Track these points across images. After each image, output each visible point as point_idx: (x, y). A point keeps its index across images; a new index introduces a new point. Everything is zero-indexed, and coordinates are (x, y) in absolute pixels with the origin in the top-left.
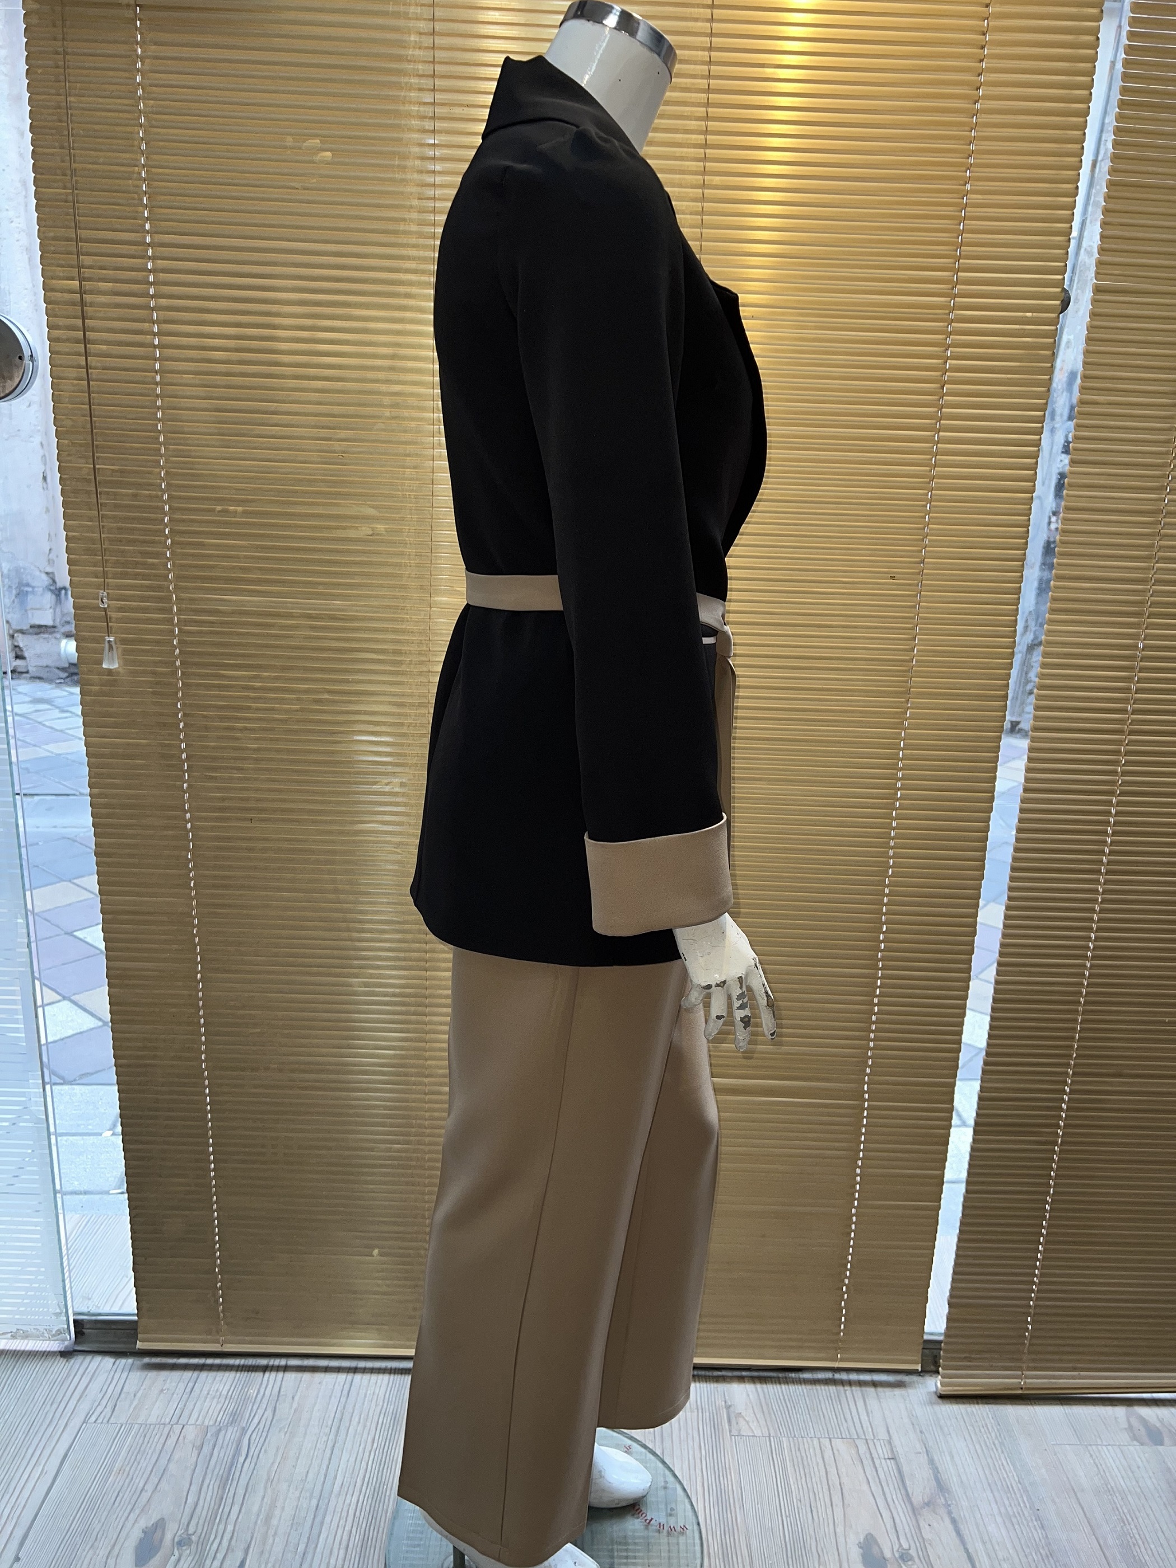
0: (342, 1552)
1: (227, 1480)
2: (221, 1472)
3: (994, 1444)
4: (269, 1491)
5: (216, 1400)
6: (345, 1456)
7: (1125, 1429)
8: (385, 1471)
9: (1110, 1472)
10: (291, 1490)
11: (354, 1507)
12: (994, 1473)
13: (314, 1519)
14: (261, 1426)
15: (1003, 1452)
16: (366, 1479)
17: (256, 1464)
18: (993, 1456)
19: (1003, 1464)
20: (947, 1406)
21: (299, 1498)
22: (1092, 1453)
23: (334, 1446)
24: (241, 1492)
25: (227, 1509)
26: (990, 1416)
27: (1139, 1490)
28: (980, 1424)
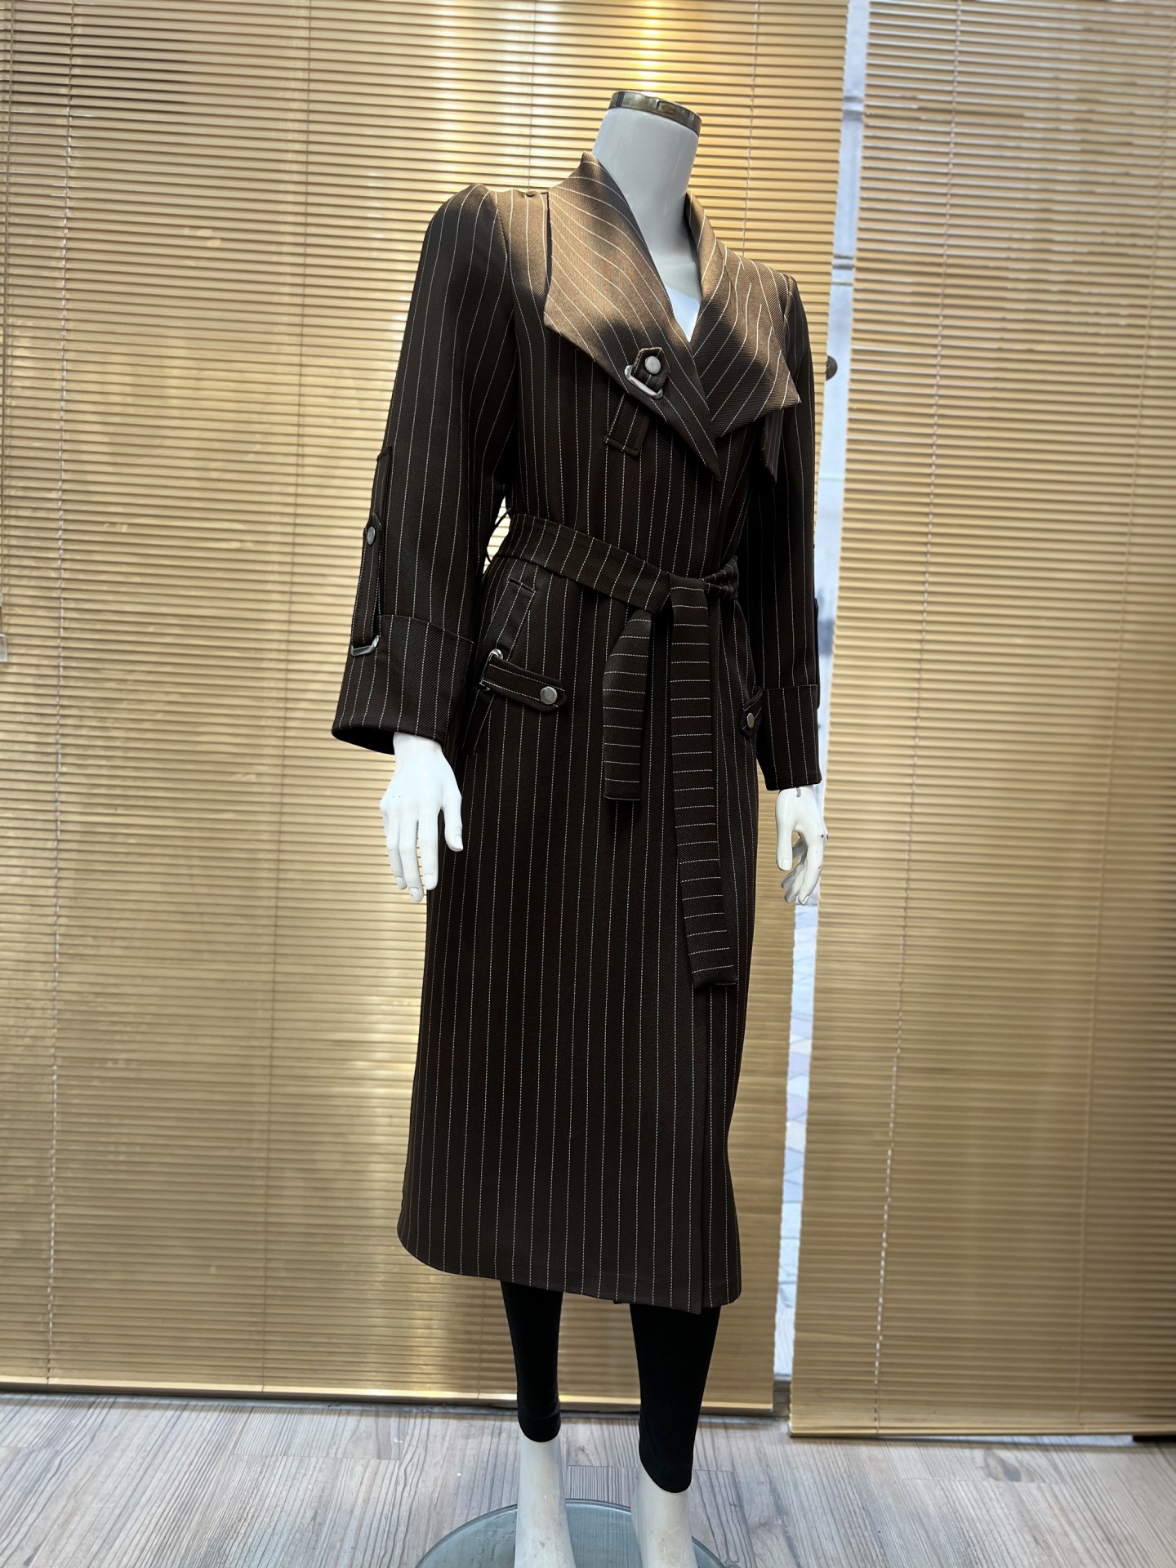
0: (137, 1553)
1: (31, 1491)
2: (25, 1485)
3: (842, 1476)
4: (72, 1502)
5: (34, 1428)
6: (159, 1475)
7: (982, 1468)
8: (197, 1489)
9: (960, 1503)
10: (95, 1502)
11: (158, 1517)
12: (838, 1500)
13: (113, 1526)
14: (77, 1449)
15: (850, 1483)
16: (176, 1495)
17: (63, 1480)
18: (839, 1485)
19: (848, 1494)
20: (798, 1445)
21: (102, 1508)
22: (944, 1486)
23: (148, 1467)
24: (42, 1501)
25: (24, 1515)
26: (842, 1454)
27: (987, 1517)
28: (830, 1460)
